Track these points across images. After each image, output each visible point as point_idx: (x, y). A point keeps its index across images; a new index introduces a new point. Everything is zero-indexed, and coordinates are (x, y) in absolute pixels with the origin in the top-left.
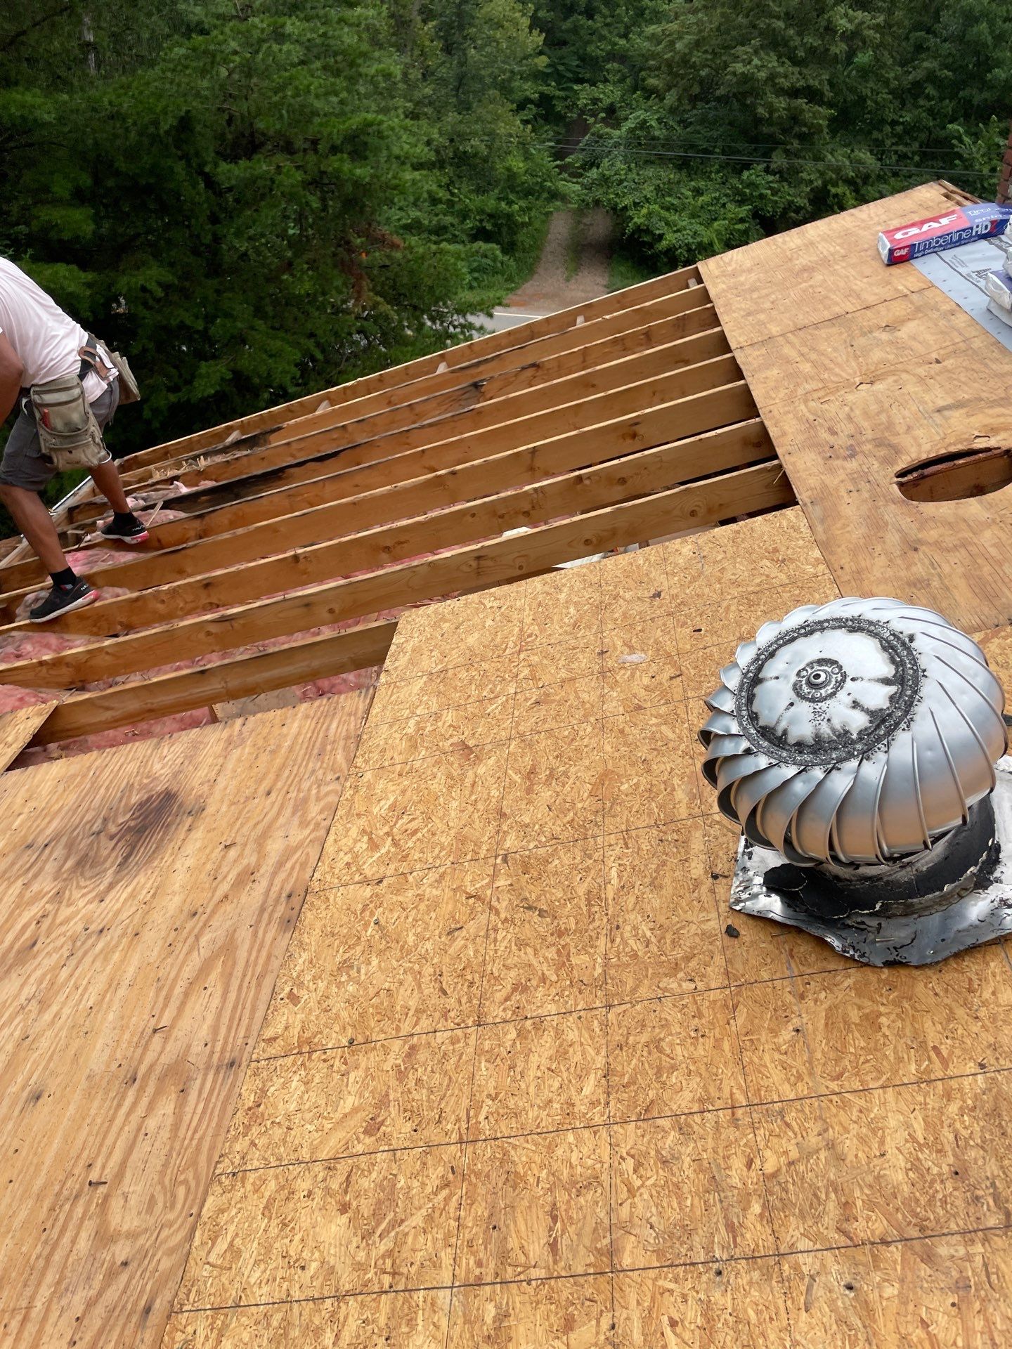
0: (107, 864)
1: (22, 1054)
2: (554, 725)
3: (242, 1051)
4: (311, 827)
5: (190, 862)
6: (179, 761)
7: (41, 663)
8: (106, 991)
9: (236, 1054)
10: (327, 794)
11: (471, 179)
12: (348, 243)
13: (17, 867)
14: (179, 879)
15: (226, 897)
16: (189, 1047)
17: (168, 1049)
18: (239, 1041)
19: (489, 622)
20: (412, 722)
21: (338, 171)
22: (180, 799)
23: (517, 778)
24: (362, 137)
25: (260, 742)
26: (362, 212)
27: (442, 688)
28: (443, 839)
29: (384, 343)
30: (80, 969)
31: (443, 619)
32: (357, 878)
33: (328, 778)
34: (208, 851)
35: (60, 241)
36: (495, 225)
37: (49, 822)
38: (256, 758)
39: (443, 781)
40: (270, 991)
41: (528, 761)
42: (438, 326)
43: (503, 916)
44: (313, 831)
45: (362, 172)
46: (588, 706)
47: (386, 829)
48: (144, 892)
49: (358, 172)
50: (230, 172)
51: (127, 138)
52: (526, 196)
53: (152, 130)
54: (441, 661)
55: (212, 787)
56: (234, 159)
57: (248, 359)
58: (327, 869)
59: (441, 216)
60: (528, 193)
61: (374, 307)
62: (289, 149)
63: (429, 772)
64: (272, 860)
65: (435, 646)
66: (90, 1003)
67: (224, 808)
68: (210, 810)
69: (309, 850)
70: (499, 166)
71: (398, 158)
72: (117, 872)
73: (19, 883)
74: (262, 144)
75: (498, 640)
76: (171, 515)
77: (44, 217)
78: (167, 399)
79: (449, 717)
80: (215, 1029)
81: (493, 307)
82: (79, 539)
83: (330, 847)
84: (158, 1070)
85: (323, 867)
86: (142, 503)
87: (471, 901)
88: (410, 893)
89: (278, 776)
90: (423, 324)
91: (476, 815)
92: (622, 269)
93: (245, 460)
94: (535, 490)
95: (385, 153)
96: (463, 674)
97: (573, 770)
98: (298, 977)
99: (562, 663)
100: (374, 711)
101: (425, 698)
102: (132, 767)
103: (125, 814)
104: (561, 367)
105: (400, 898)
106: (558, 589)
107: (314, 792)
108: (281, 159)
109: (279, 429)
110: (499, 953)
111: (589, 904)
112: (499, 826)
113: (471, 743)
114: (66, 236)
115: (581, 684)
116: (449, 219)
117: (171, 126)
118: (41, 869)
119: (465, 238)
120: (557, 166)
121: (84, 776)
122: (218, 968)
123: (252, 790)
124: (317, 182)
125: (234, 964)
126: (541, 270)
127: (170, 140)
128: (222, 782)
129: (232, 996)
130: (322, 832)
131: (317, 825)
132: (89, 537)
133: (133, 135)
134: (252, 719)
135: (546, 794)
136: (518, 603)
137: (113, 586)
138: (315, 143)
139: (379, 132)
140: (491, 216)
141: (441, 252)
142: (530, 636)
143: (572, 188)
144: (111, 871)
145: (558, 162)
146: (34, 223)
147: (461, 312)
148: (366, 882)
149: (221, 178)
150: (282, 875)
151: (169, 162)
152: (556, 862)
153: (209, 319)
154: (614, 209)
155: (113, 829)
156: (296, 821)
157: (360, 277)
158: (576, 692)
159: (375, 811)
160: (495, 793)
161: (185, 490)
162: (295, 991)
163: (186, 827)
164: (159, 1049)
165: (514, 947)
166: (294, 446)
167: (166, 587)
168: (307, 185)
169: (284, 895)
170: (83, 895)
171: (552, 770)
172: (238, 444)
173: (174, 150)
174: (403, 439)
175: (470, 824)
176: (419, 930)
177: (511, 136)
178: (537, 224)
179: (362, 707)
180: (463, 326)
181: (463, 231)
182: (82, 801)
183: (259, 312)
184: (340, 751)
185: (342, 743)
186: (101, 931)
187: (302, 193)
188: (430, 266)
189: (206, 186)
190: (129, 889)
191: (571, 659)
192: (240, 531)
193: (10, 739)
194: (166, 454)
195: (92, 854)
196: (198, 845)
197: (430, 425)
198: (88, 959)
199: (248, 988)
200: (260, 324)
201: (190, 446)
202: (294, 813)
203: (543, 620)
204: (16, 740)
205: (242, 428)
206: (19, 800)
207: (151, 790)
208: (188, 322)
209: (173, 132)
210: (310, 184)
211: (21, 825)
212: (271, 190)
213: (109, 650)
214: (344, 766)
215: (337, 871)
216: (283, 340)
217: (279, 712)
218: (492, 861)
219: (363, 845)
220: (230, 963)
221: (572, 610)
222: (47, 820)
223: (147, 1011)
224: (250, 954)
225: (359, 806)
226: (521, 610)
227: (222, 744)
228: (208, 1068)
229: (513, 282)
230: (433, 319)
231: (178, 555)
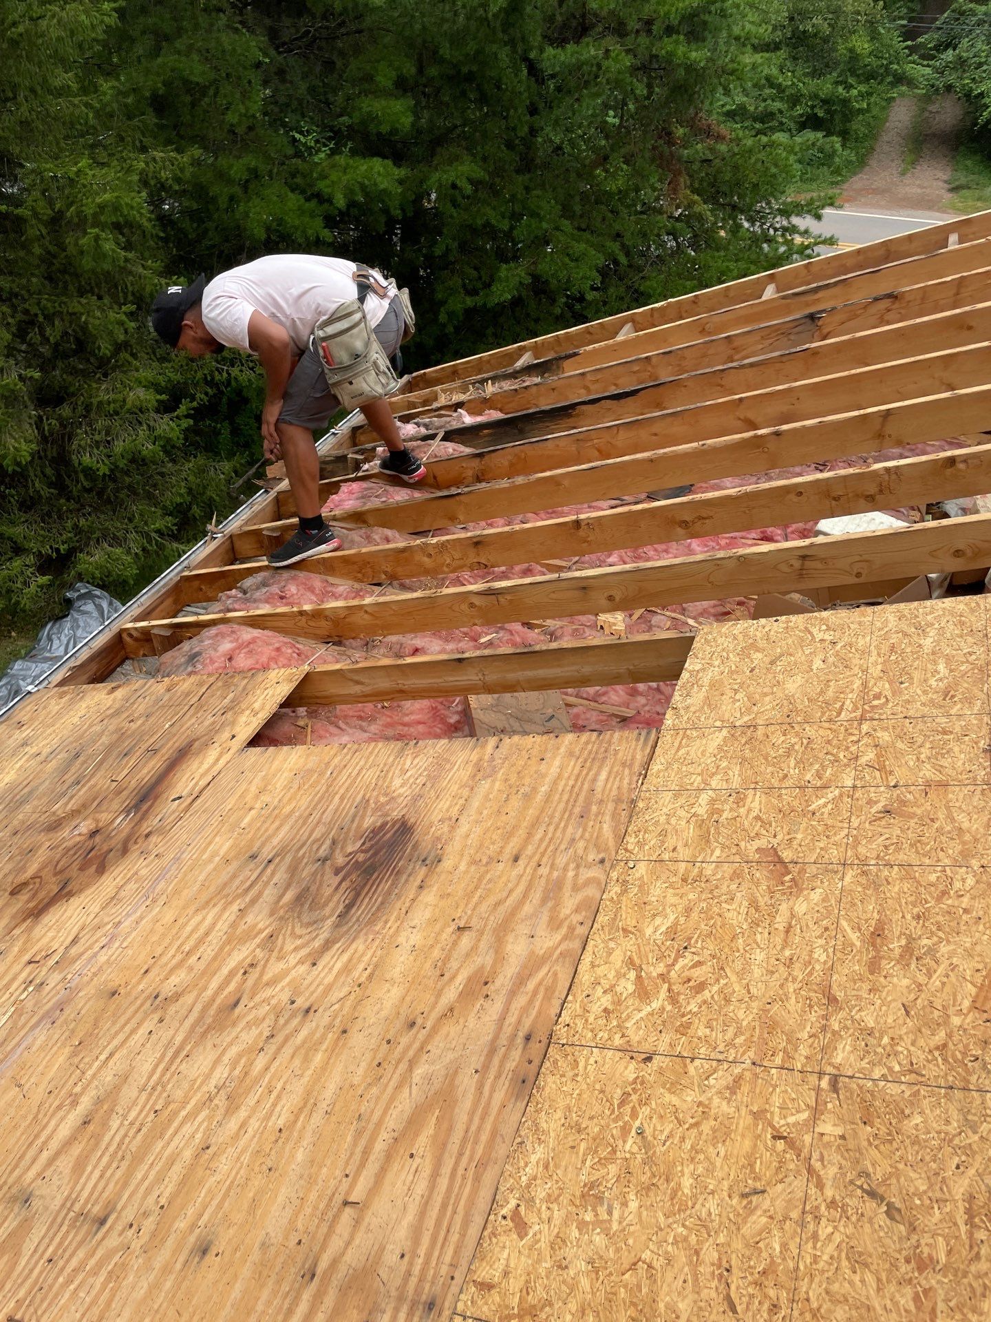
0: (327, 911)
1: (200, 1172)
2: (914, 859)
3: (446, 1287)
4: (564, 930)
5: (416, 938)
6: (421, 780)
7: (301, 613)
8: (301, 1110)
9: (438, 1289)
10: (588, 882)
11: (807, 61)
12: (669, 134)
13: (237, 882)
14: (400, 963)
15: (451, 1010)
16: (382, 1249)
17: (357, 1241)
18: (444, 1270)
19: (817, 664)
20: (704, 798)
21: (671, 54)
22: (416, 837)
23: (854, 937)
24: (702, 16)
25: (513, 778)
26: (690, 101)
27: (748, 754)
28: (741, 1014)
29: (694, 245)
30: (276, 1064)
31: (754, 646)
32: (618, 1040)
33: (591, 857)
34: (438, 927)
35: (379, 134)
36: (828, 112)
37: (278, 829)
38: (507, 800)
39: (743, 910)
40: (489, 1198)
41: (871, 910)
42: (757, 228)
43: (829, 1193)
44: (565, 938)
45: (698, 55)
46: (967, 837)
47: (661, 968)
48: (361, 967)
49: (694, 54)
50: (554, 58)
51: (454, 22)
52: (867, 80)
53: (481, 11)
54: (749, 711)
55: (453, 829)
56: (561, 42)
57: (550, 263)
58: (579, 1011)
59: (769, 102)
60: (870, 76)
61: (689, 206)
62: (620, 30)
63: (724, 889)
64: (510, 971)
65: (742, 685)
66: (281, 1123)
67: (463, 867)
68: (447, 864)
69: (557, 968)
70: (841, 48)
71: (737, 38)
72: (337, 926)
73: (235, 907)
74: (593, 26)
75: (830, 693)
76: (451, 448)
77: (366, 109)
78: (464, 302)
79: (756, 802)
80: (416, 1232)
81: (823, 207)
82: (357, 467)
83: (585, 976)
84: (342, 1269)
85: (574, 1006)
86: (423, 431)
87: (780, 1145)
88: (690, 1097)
89: (530, 835)
90: (741, 226)
91: (791, 987)
92: (969, 163)
93: (534, 389)
94: (887, 470)
95: (724, 34)
96: (778, 739)
97: (944, 949)
98: (528, 1186)
99: (925, 752)
100: (655, 767)
101: (724, 764)
102: (370, 776)
103: (354, 842)
104: (926, 301)
105: (675, 1100)
106: (922, 630)
107: (571, 874)
108: (612, 43)
109: (575, 354)
110: (821, 1265)
111: (970, 1222)
112: (826, 1017)
113: (787, 855)
114: (385, 129)
115: (956, 795)
116: (778, 105)
117: (501, 8)
118: (260, 894)
119: (792, 125)
120: (906, 48)
121: (322, 774)
122: (429, 1130)
123: (496, 847)
124: (647, 67)
125: (450, 1129)
126: (873, 163)
127: (498, 24)
128: (464, 828)
129: (443, 1183)
130: (576, 945)
131: (572, 929)
132: (366, 466)
133: (461, 18)
134: (507, 741)
135: (900, 982)
136: (861, 642)
137: (383, 526)
138: (649, 23)
139: (722, 10)
140: (825, 102)
141: (772, 145)
142: (877, 697)
143: (921, 71)
144: (329, 922)
145: (909, 43)
146: (356, 114)
147: (786, 213)
148: (627, 1051)
149: (545, 64)
150: (521, 1001)
151: (495, 47)
152: (917, 1119)
153: (515, 217)
154: (968, 95)
155: (340, 860)
156: (545, 918)
157: (677, 174)
158: (948, 808)
159: (649, 931)
160: (821, 956)
161: (468, 420)
162: (522, 1209)
163: (418, 882)
164: (346, 1236)
165: (845, 1263)
166: (589, 377)
167: (434, 540)
168: (634, 70)
169: (521, 1034)
170: (296, 949)
171: (910, 939)
172: (529, 370)
173: (500, 35)
174: (716, 381)
175: (784, 999)
176: (700, 1170)
177: (858, 13)
178: (875, 111)
179: (640, 757)
180: (785, 229)
181: (791, 118)
182: (314, 809)
183: (567, 212)
184: (607, 818)
185: (611, 806)
186: (307, 1011)
187: (628, 80)
188: (757, 160)
189: (529, 73)
190: (345, 957)
191: (941, 751)
192: (520, 480)
193: (257, 706)
194: (454, 374)
195: (313, 888)
196: (428, 914)
197: (752, 365)
198: (288, 1051)
199: (464, 1177)
200: (566, 224)
201: (479, 367)
202: (544, 901)
203: (898, 677)
204: (262, 708)
205: (536, 350)
206: (253, 789)
207: (387, 815)
208: (493, 222)
209: (502, 15)
210: (638, 69)
211: (250, 825)
212: (597, 77)
213: (368, 609)
214: (611, 843)
215: (591, 1019)
216: (587, 242)
217: (538, 739)
218: (813, 1079)
219: (627, 986)
220: (445, 1126)
221: (941, 667)
222: (277, 823)
223: (341, 1163)
224: (471, 1120)
225: (628, 918)
226: (865, 653)
227: (470, 768)
228: (401, 1299)
229: (840, 175)
230: (752, 220)
231: (451, 501)
